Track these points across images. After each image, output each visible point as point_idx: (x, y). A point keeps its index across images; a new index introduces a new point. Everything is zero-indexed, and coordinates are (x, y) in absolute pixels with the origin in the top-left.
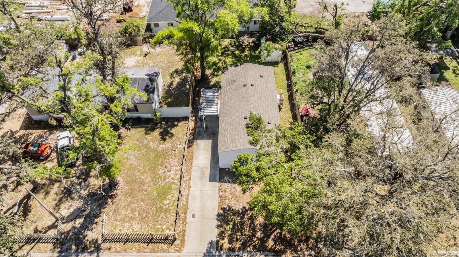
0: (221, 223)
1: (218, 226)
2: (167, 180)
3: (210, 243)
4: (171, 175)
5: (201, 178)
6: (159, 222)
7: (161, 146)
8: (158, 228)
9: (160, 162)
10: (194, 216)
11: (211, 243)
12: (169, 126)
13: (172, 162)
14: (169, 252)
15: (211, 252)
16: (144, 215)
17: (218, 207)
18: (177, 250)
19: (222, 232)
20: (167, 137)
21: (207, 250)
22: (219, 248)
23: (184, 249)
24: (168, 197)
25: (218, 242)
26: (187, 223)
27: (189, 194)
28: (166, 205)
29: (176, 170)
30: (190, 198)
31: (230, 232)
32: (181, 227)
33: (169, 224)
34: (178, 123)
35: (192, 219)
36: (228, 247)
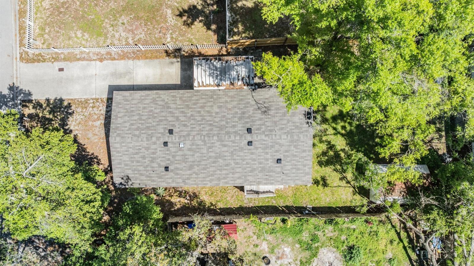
1: (48, 100)
3: (30, 93)
5: (114, 74)
7: (169, 11)
10: (61, 70)
14: (20, 47)
15: (20, 95)
17: (72, 99)
18: (22, 55)
19: (41, 106)
21: (22, 90)
23: (24, 64)
24: (85, 34)
25: (30, 101)
26: (53, 62)
27: (91, 60)
28: (75, 33)
30: (85, 63)
32: (48, 57)
34: (214, 31)
35: (57, 68)
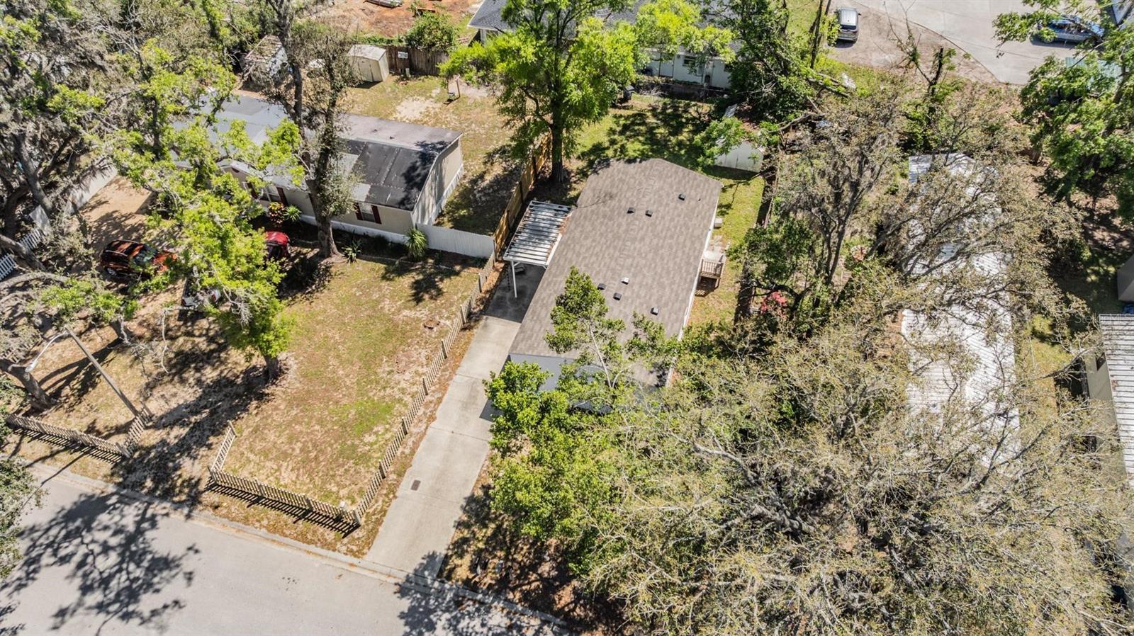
0: (469, 517)
1: (460, 525)
2: (388, 391)
3: (429, 557)
4: (402, 382)
5: (466, 406)
6: (338, 479)
7: (406, 312)
8: (330, 492)
9: (390, 347)
10: (416, 485)
11: (432, 557)
12: (440, 272)
13: (414, 354)
14: (334, 550)
15: (424, 577)
16: (313, 455)
17: (478, 481)
18: (352, 551)
19: (465, 541)
20: (426, 297)
21: (416, 570)
22: (445, 572)
23: (369, 553)
24: (375, 429)
25: (447, 557)
26: (395, 497)
27: (425, 434)
28: (365, 445)
29: (416, 372)
30: (422, 444)
31: (481, 545)
32: (380, 503)
33: (356, 488)
34: (463, 268)
35: (410, 492)
36: (465, 578)
